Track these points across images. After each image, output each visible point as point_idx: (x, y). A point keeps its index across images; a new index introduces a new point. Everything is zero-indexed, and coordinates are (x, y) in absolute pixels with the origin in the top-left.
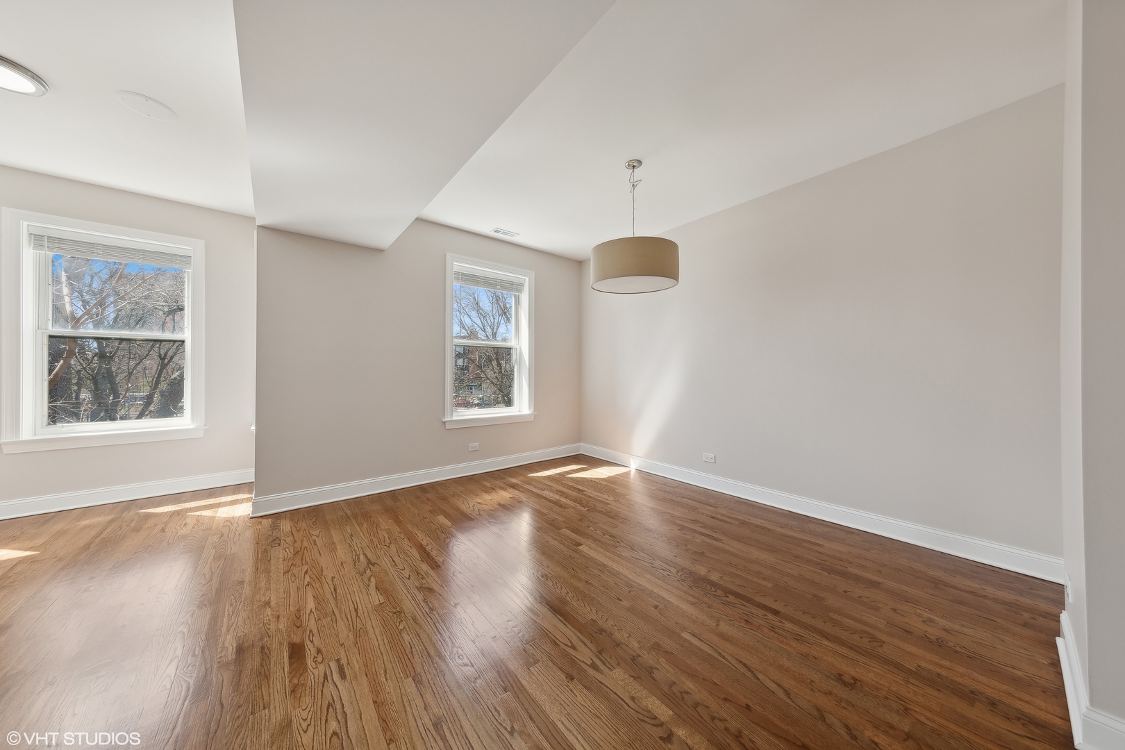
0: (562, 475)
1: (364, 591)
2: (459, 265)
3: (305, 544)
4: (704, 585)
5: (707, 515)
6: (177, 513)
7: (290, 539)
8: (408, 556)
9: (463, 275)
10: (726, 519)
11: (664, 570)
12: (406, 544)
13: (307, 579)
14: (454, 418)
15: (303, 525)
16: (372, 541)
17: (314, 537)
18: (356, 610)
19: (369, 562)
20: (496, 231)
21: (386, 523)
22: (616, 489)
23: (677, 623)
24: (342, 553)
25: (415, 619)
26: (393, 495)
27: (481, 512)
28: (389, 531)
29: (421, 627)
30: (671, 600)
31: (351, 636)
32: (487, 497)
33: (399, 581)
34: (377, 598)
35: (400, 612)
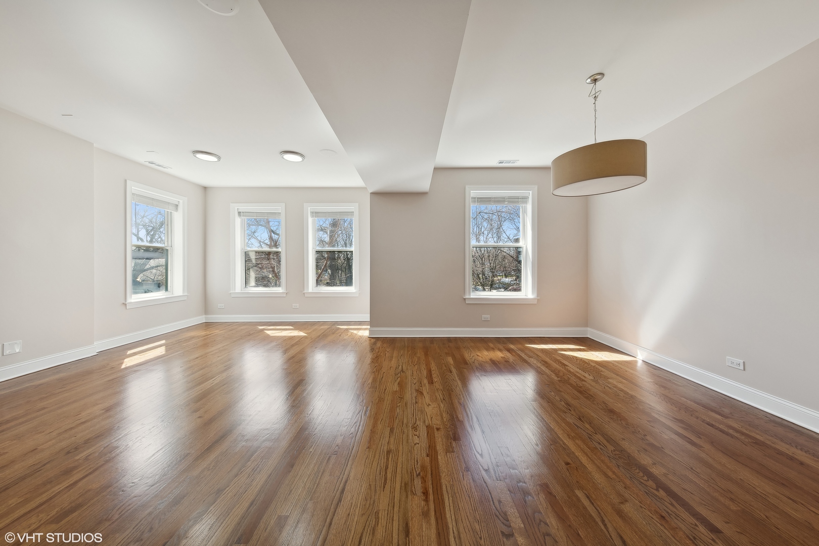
0: (556, 350)
1: (393, 383)
2: (474, 193)
3: (382, 354)
4: (637, 471)
5: (703, 421)
6: (347, 329)
7: (377, 350)
8: (421, 373)
9: (478, 198)
10: (731, 431)
11: (599, 444)
12: (423, 367)
13: (375, 370)
14: (472, 297)
15: (385, 345)
16: (409, 360)
17: (386, 352)
18: (385, 390)
19: (402, 371)
20: (500, 163)
21: (420, 354)
22: (602, 371)
23: (577, 482)
24: (394, 361)
25: (406, 404)
26: (432, 340)
27: (475, 361)
28: (419, 358)
29: (407, 408)
30: (587, 466)
31: (377, 400)
32: (486, 353)
33: (410, 383)
34: (396, 387)
35: (402, 398)
